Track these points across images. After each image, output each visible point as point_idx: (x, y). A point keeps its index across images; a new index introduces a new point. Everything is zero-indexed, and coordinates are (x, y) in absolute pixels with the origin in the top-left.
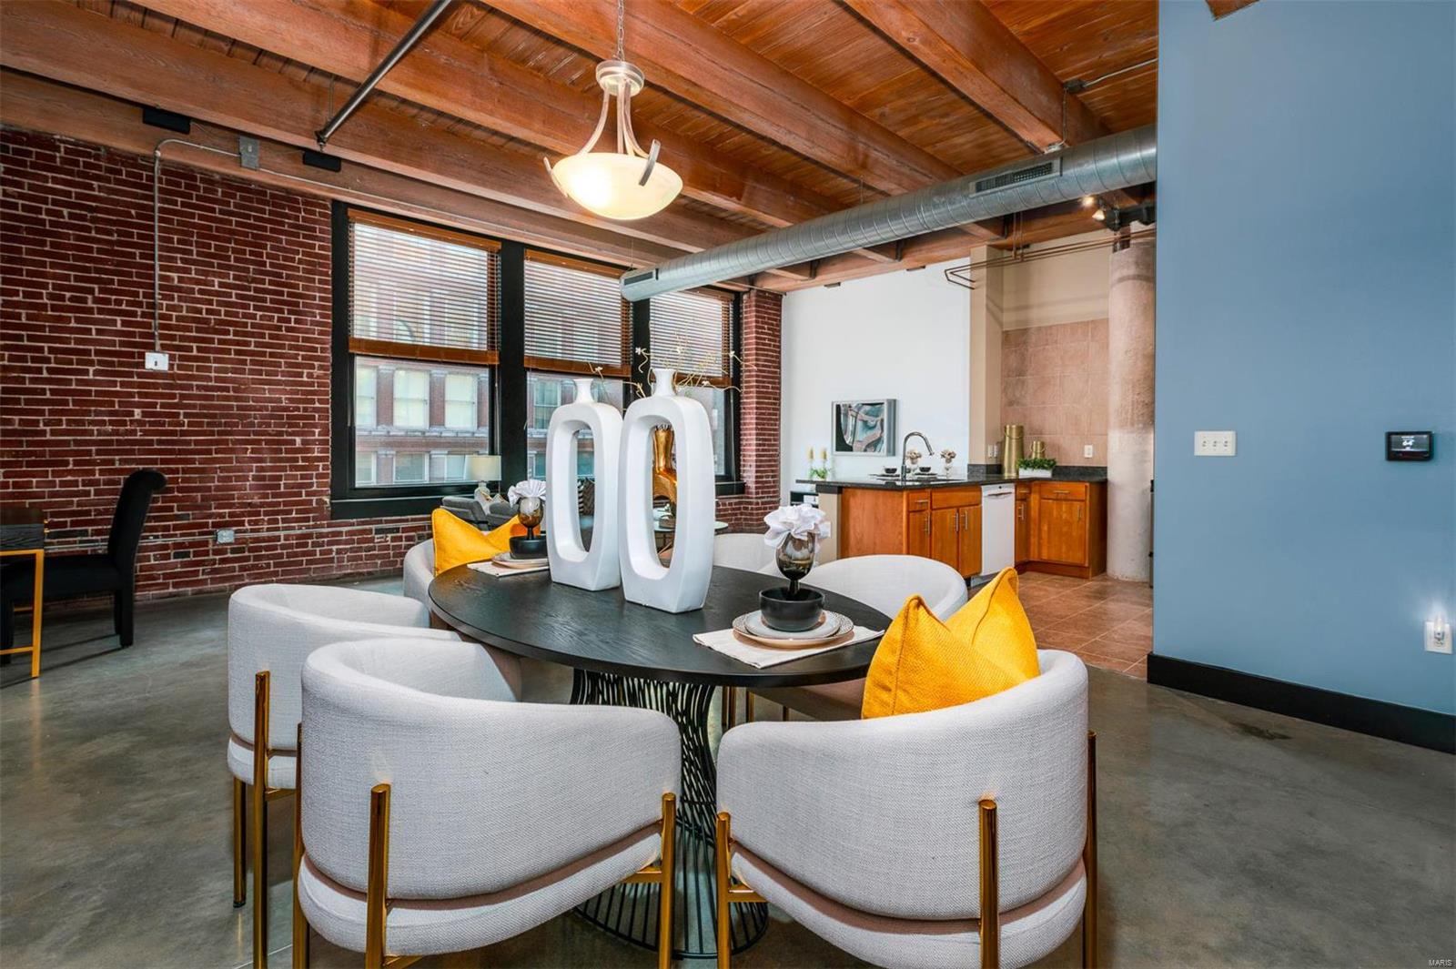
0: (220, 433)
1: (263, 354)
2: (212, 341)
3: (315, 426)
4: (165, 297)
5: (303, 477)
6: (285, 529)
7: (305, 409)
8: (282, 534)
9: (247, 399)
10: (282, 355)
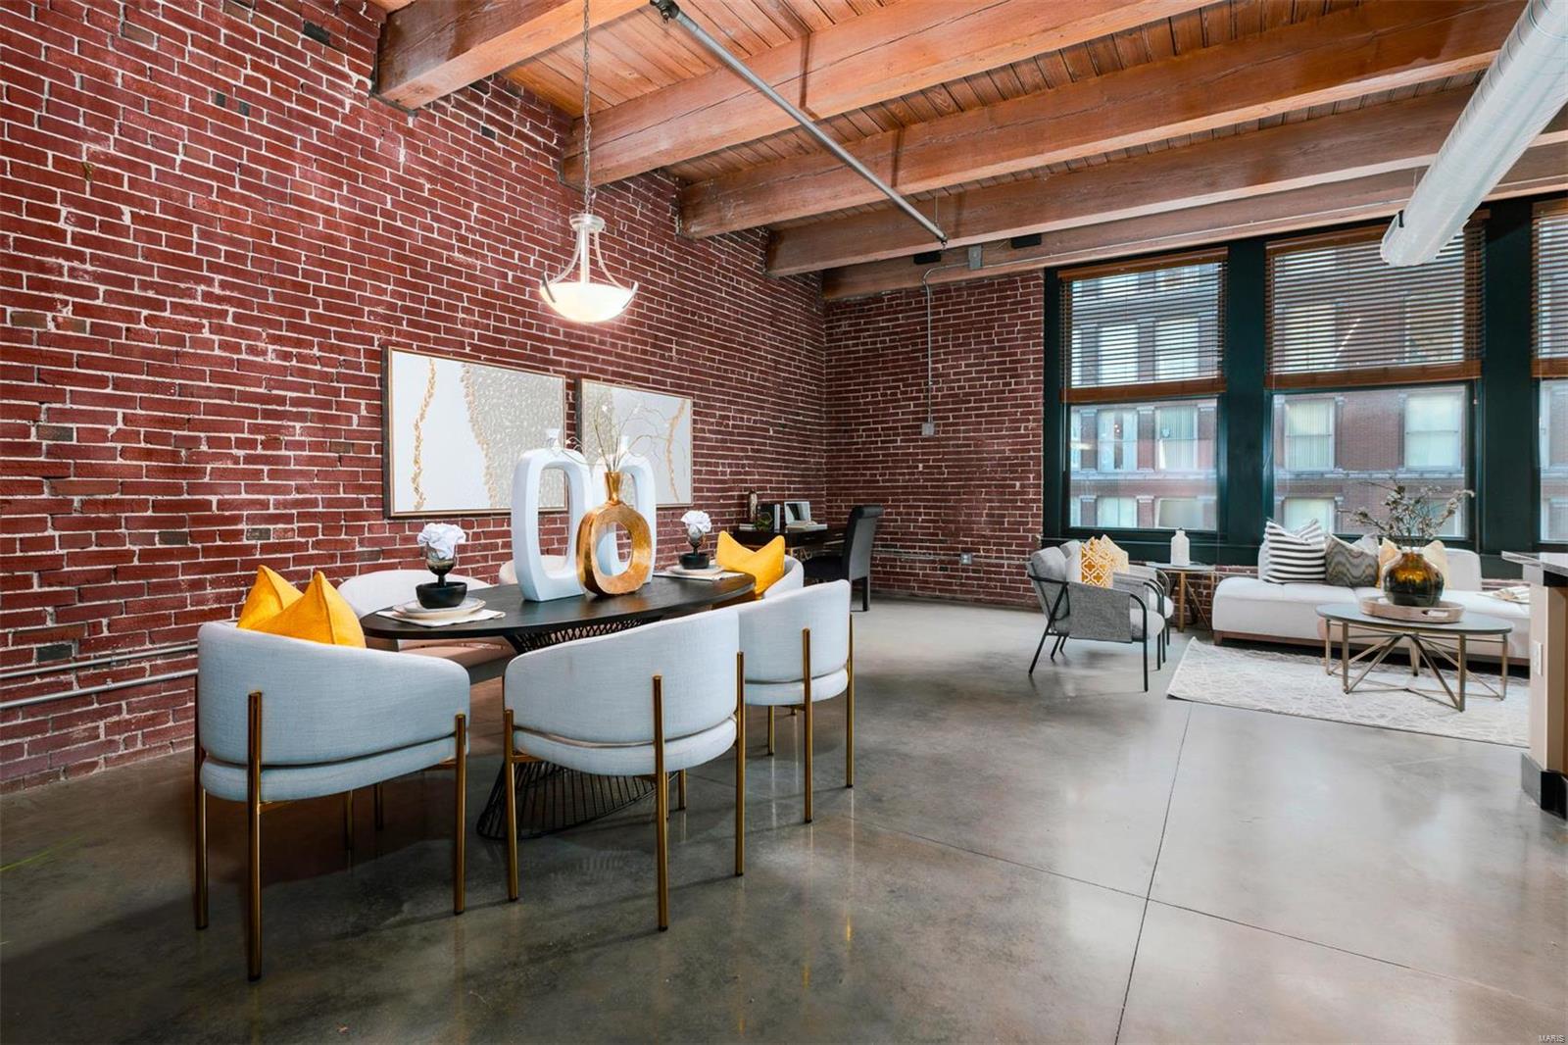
0: (966, 479)
1: (992, 415)
2: (960, 410)
3: (1030, 472)
4: (935, 383)
5: (1021, 516)
6: (1008, 558)
7: (1022, 458)
8: (1006, 562)
9: (981, 452)
10: (1005, 414)
